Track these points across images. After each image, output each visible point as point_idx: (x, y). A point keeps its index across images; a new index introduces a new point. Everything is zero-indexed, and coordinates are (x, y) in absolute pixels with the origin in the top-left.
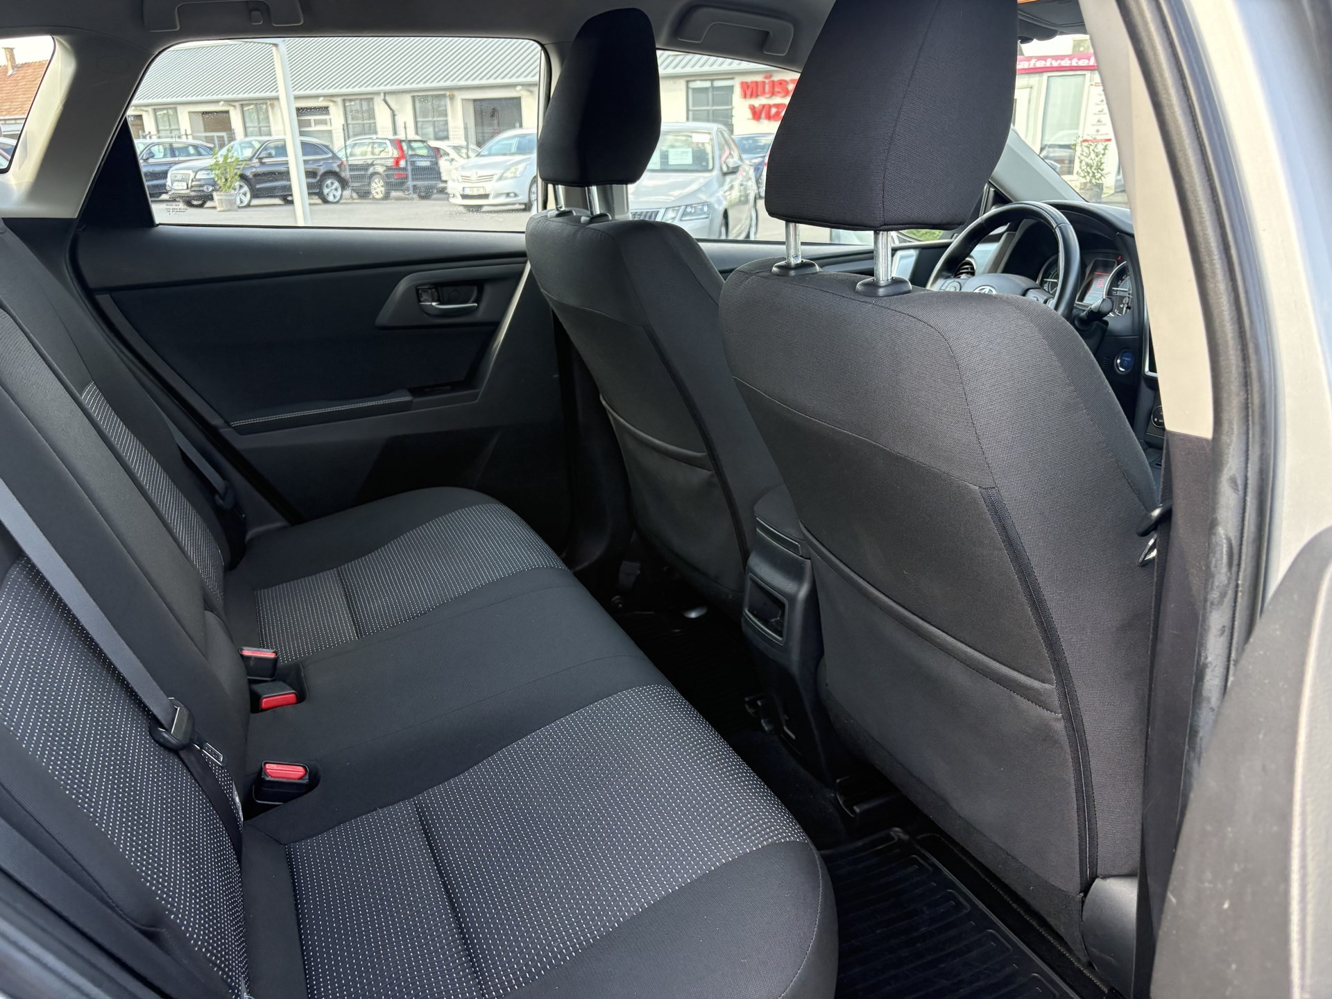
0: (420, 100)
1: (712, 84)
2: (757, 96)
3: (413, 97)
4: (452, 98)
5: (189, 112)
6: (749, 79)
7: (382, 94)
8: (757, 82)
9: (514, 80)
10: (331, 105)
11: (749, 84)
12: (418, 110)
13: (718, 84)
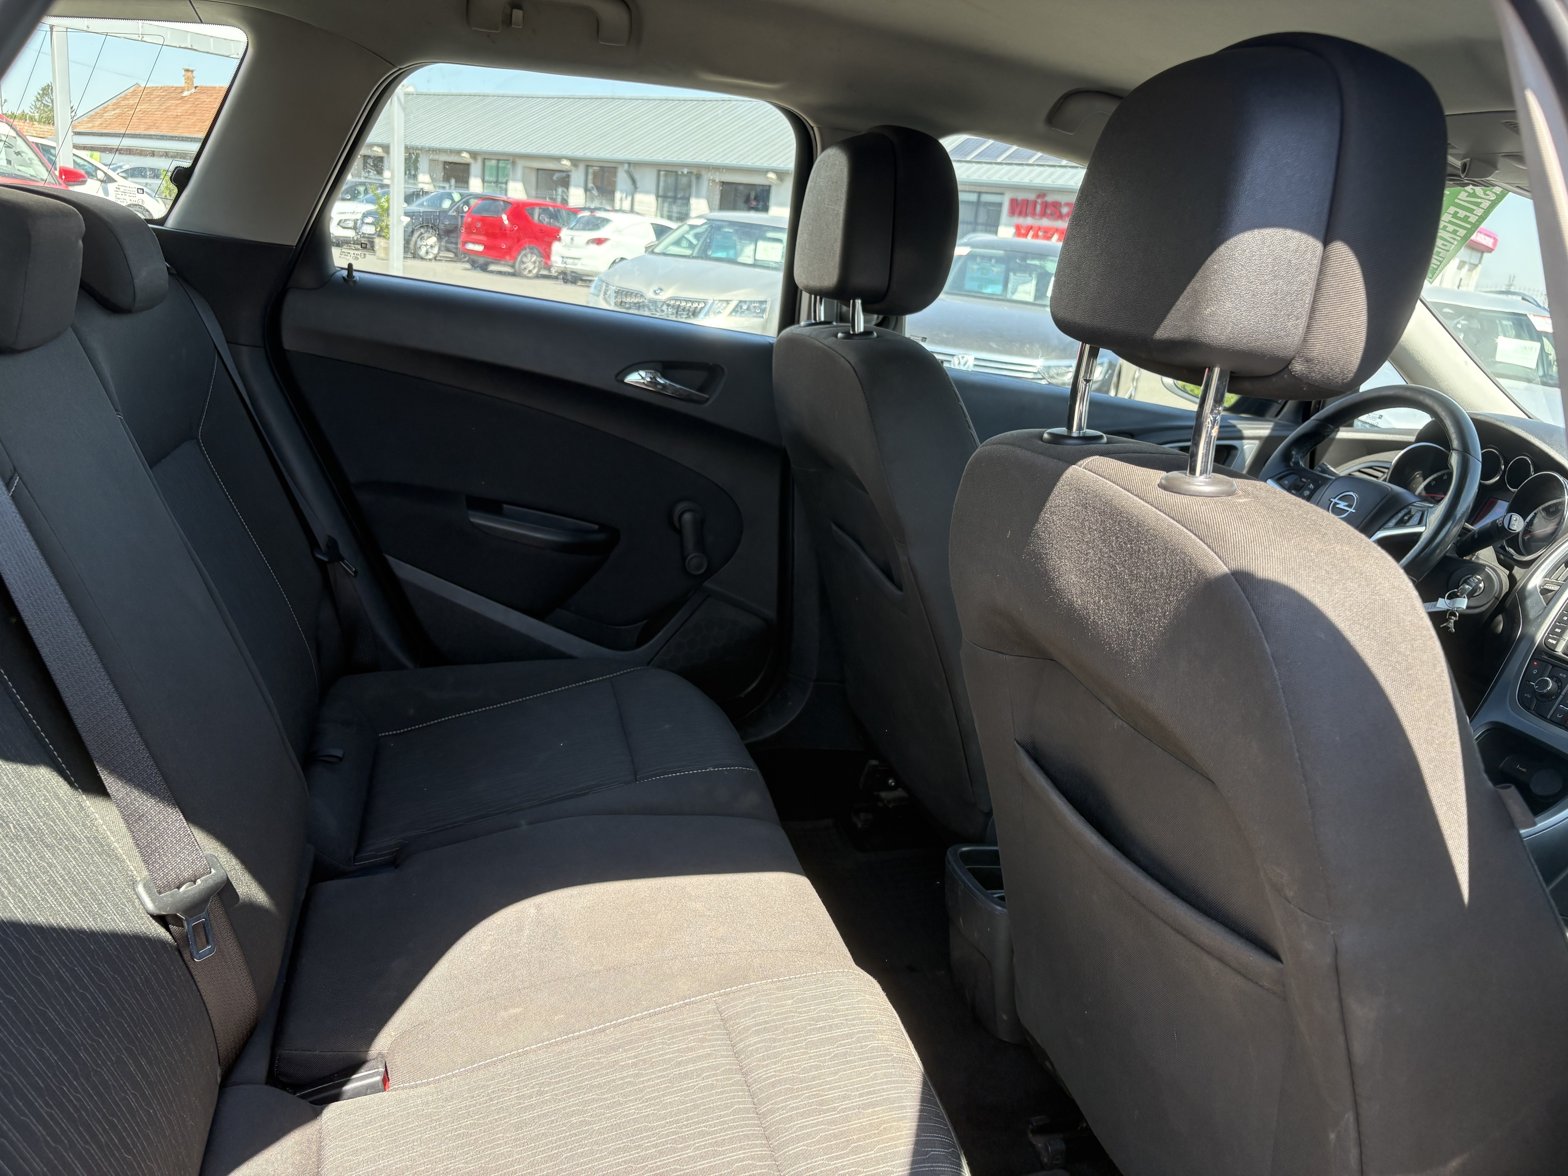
0: (666, 175)
1: (979, 197)
2: (1026, 215)
3: (659, 171)
4: (699, 177)
5: (432, 160)
6: (1021, 196)
7: (626, 166)
8: (1028, 201)
9: (766, 165)
10: (573, 168)
11: (1018, 202)
12: (662, 184)
13: (986, 198)
